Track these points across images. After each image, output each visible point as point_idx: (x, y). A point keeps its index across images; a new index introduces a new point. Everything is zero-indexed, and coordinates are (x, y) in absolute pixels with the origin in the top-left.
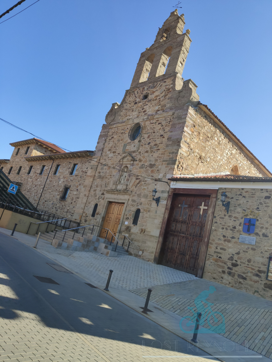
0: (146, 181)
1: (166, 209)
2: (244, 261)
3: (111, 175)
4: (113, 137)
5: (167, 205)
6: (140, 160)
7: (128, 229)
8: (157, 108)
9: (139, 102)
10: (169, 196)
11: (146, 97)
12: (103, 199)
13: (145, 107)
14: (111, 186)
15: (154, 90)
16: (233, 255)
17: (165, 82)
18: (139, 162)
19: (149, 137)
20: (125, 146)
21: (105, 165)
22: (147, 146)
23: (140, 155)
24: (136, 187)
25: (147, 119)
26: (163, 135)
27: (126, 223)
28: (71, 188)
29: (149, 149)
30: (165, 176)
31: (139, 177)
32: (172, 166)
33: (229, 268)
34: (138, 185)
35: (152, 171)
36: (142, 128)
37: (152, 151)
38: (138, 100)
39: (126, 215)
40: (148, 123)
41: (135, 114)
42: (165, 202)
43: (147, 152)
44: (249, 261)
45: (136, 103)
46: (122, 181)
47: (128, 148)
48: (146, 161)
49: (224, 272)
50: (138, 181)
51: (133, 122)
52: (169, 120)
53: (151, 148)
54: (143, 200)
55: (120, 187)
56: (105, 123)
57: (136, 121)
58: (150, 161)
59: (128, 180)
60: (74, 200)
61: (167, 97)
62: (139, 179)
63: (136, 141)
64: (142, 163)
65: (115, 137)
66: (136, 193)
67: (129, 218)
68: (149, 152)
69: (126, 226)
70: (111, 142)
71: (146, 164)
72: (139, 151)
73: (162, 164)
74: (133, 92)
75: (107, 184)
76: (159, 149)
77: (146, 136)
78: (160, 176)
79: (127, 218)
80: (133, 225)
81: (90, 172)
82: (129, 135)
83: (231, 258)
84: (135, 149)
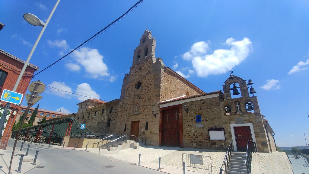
0: (148, 107)
1: (160, 119)
2: (200, 135)
3: (130, 108)
7: (144, 133)
8: (146, 72)
9: (138, 71)
10: (160, 112)
11: (140, 69)
12: (129, 121)
13: (141, 73)
14: (131, 113)
15: (144, 65)
16: (195, 133)
20: (135, 93)
21: (126, 104)
22: (145, 91)
23: (143, 96)
25: (143, 78)
26: (151, 84)
27: (142, 130)
28: (111, 120)
30: (156, 103)
31: (144, 106)
32: (159, 97)
33: (194, 139)
34: (145, 110)
35: (150, 102)
36: (141, 83)
37: (148, 93)
38: (137, 70)
39: (142, 126)
40: (143, 80)
41: (136, 77)
42: (159, 116)
43: (146, 93)
44: (202, 134)
45: (136, 72)
46: (136, 110)
47: (136, 93)
49: (192, 142)
50: (144, 108)
51: (136, 81)
52: (153, 77)
53: (147, 91)
54: (148, 116)
55: (135, 113)
56: (123, 84)
57: (138, 80)
58: (148, 97)
59: (139, 109)
60: (114, 125)
61: (150, 67)
63: (140, 89)
64: (144, 99)
65: (129, 89)
66: (144, 114)
67: (143, 128)
69: (142, 132)
70: (128, 92)
71: (146, 99)
72: (142, 93)
73: (154, 98)
74: (134, 67)
75: (129, 113)
76: (151, 91)
77: (144, 86)
78: (154, 103)
80: (146, 130)
81: (119, 109)
82: (135, 87)
83: (194, 135)
84: (140, 93)
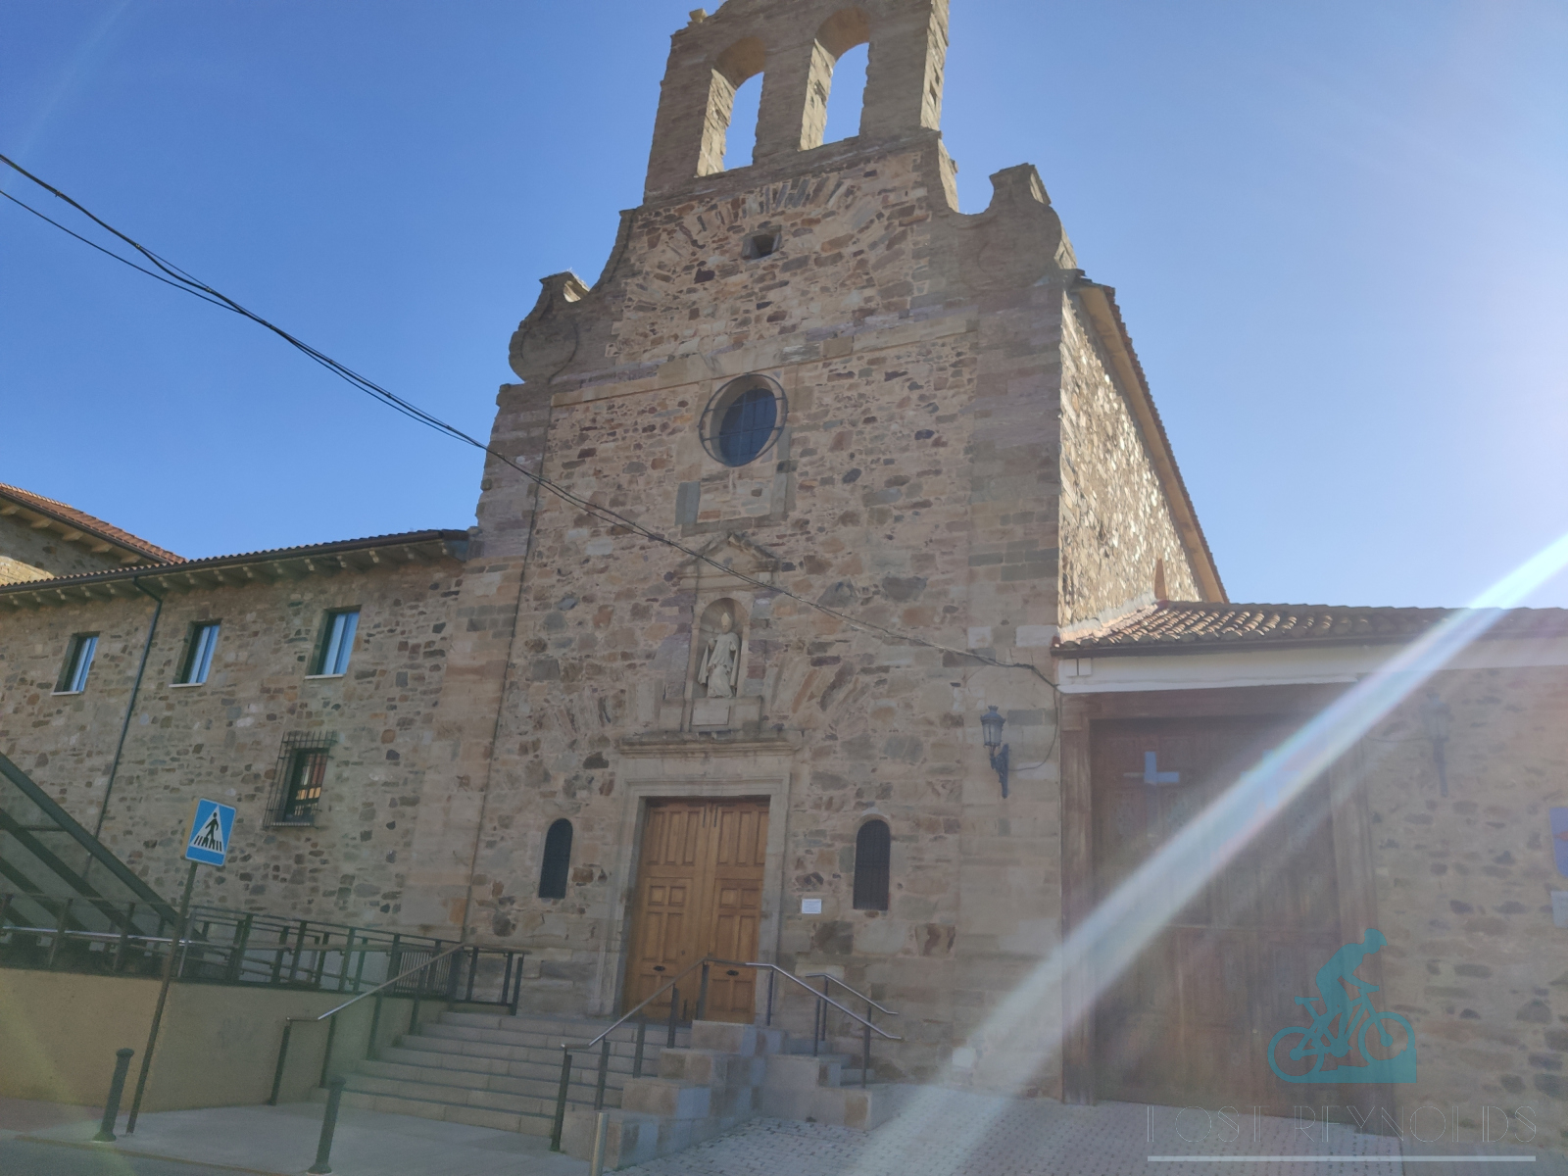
0: (886, 669)
1: (1068, 805)
3: (625, 656)
4: (588, 453)
5: (1065, 786)
6: (816, 566)
7: (831, 937)
8: (854, 299)
9: (728, 271)
10: (1066, 737)
11: (763, 246)
12: (607, 789)
13: (772, 296)
14: (641, 715)
15: (813, 211)
16: (1544, 992)
17: (872, 174)
18: (811, 571)
19: (839, 443)
20: (687, 495)
21: (571, 601)
22: (840, 489)
23: (808, 539)
24: (823, 705)
25: (803, 353)
26: (929, 434)
27: (811, 906)
28: (337, 752)
29: (855, 504)
30: (1005, 633)
31: (831, 652)
32: (1036, 582)
33: (1535, 1060)
34: (840, 695)
35: (911, 617)
36: (784, 398)
37: (881, 517)
38: (713, 260)
39: (800, 863)
40: (812, 375)
41: (716, 329)
42: (1048, 772)
43: (848, 518)
45: (704, 276)
46: (718, 682)
47: (708, 501)
48: (855, 567)
49: (1513, 1084)
50: (829, 673)
51: (714, 370)
52: (955, 359)
53: (869, 498)
54: (891, 769)
55: (708, 714)
56: (515, 379)
57: (736, 365)
58: (883, 564)
59: (757, 672)
60: (383, 816)
61: (907, 246)
62: (836, 659)
63: (763, 465)
64: (832, 577)
65: (605, 448)
66: (833, 737)
67: (820, 880)
68: (864, 517)
69: (811, 920)
70: (583, 475)
71: (861, 581)
72: (795, 515)
73: (972, 577)
74: (670, 219)
75: (609, 703)
76: (926, 504)
77: (821, 440)
78: (978, 636)
79: (811, 882)
80: (860, 912)
81: (463, 649)
82: (702, 439)
83: (1535, 1012)
84: (763, 507)
